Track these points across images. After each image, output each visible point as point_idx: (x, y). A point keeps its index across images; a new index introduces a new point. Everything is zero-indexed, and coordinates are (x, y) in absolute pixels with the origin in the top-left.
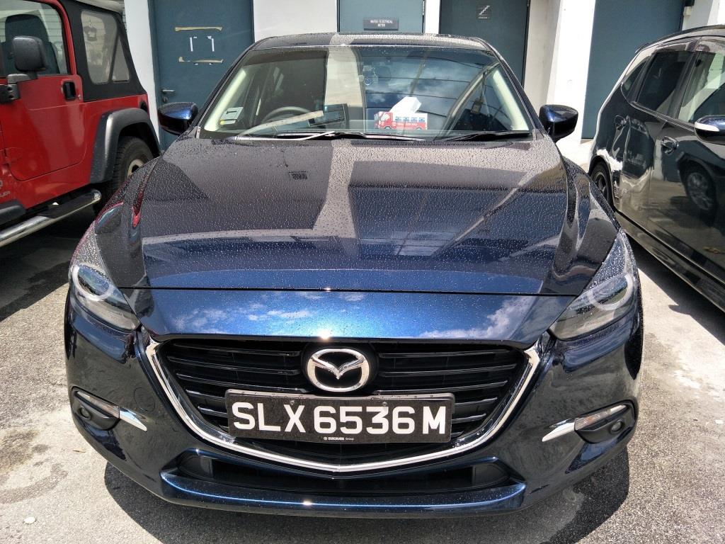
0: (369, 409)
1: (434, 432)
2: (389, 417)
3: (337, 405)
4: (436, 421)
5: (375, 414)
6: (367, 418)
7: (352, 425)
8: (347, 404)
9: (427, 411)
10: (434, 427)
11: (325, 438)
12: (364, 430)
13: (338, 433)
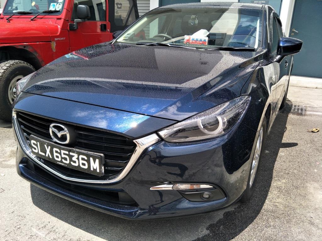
0: (71, 154)
1: (95, 170)
2: (78, 159)
3: (60, 149)
4: (95, 165)
5: (73, 156)
6: (71, 157)
7: (66, 159)
8: (64, 149)
9: (91, 159)
10: (95, 168)
11: (58, 163)
12: (70, 163)
13: (61, 161)
